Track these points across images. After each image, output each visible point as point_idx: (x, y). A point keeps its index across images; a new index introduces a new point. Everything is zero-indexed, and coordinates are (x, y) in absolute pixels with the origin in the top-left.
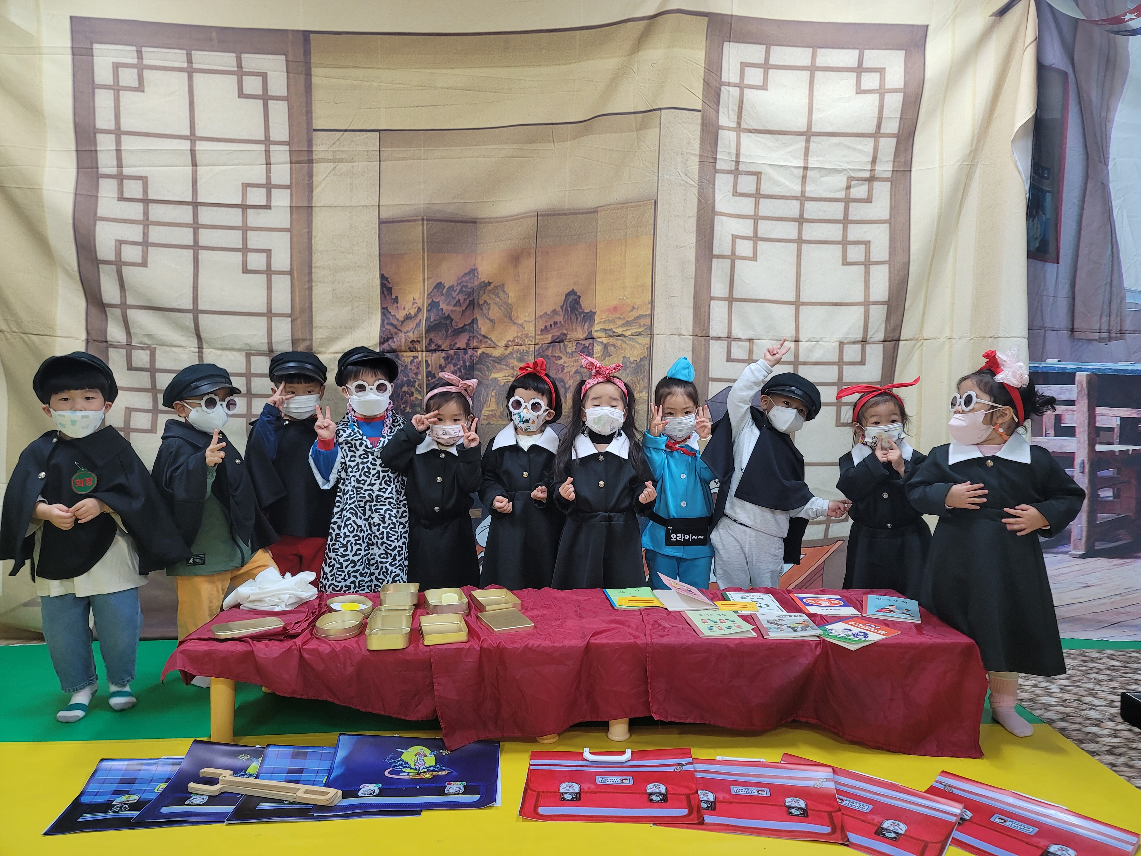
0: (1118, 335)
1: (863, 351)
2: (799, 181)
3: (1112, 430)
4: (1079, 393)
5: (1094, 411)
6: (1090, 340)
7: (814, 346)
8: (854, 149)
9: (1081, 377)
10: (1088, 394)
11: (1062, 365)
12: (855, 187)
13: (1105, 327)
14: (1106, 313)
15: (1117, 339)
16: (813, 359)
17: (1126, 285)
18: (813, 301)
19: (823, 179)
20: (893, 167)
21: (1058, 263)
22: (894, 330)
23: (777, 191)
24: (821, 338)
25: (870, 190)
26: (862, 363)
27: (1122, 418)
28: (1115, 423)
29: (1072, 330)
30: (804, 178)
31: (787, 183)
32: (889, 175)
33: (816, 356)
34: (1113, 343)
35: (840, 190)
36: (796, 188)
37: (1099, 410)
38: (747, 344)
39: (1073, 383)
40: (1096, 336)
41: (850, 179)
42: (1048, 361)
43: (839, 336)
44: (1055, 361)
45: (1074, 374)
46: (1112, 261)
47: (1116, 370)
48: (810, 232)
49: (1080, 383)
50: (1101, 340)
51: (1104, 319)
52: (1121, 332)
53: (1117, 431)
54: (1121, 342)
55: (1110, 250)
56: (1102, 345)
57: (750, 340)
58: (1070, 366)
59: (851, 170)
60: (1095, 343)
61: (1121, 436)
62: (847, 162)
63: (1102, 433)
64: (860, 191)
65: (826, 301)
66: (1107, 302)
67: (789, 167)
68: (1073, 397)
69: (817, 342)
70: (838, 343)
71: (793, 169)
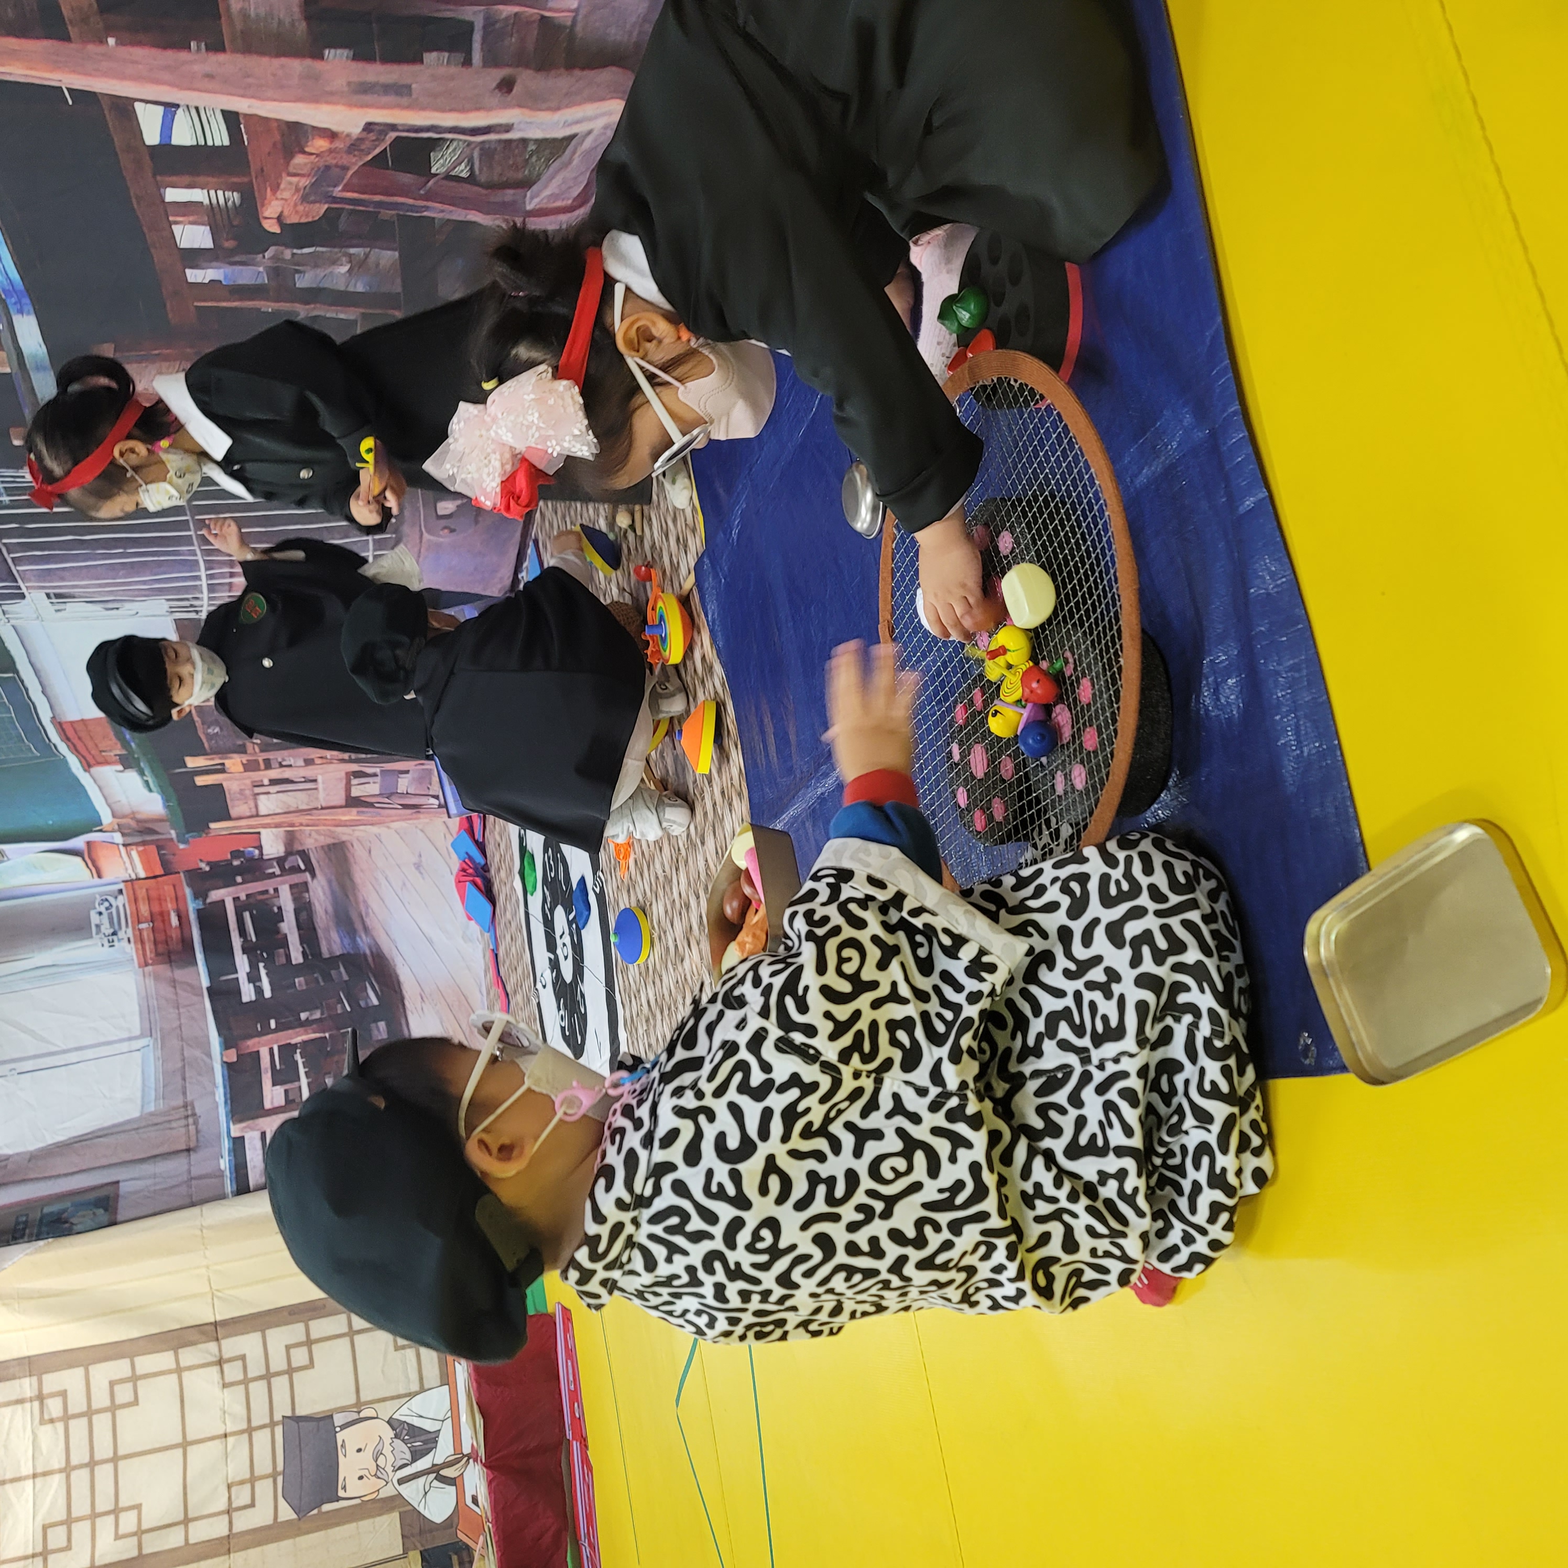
0: (189, 1108)
1: (230, 1360)
2: (48, 1478)
3: (286, 1091)
4: (252, 1129)
5: (269, 1110)
6: (197, 1131)
7: (229, 1414)
8: (9, 1428)
9: (236, 1131)
10: (253, 1118)
11: (226, 1153)
12: (50, 1414)
13: (183, 1122)
14: (168, 1125)
15: (193, 1108)
16: (244, 1412)
17: (136, 1114)
18: (180, 1428)
19: (45, 1452)
20: (25, 1377)
21: (118, 1182)
22: (203, 1333)
23: (62, 1501)
24: (221, 1409)
25: (53, 1395)
26: (243, 1358)
27: (274, 1084)
28: (280, 1090)
29: (188, 1150)
30: (45, 1474)
31: (52, 1492)
32: (34, 1379)
33: (241, 1410)
34: (198, 1111)
35: (55, 1428)
36: (57, 1480)
37: (268, 1105)
38: (233, 1489)
39: (243, 1138)
40: (192, 1128)
41: (42, 1422)
42: (222, 1167)
43: (217, 1390)
44: (222, 1162)
45: (235, 1139)
46: (112, 1134)
47: (226, 1102)
48: (104, 1450)
49: (242, 1130)
50: (196, 1123)
51: (174, 1125)
52: (185, 1106)
53: (287, 1086)
54: (197, 1104)
55: (101, 1139)
56: (201, 1121)
57: (229, 1487)
58: (226, 1144)
59: (32, 1424)
60: (200, 1127)
61: (291, 1082)
62: (24, 1430)
63: (291, 1098)
64: (54, 1407)
65: (179, 1414)
66: (156, 1127)
67: (34, 1494)
68: (257, 1135)
69: (224, 1412)
70: (225, 1390)
71: (37, 1490)
